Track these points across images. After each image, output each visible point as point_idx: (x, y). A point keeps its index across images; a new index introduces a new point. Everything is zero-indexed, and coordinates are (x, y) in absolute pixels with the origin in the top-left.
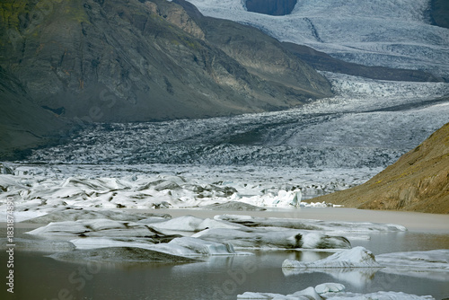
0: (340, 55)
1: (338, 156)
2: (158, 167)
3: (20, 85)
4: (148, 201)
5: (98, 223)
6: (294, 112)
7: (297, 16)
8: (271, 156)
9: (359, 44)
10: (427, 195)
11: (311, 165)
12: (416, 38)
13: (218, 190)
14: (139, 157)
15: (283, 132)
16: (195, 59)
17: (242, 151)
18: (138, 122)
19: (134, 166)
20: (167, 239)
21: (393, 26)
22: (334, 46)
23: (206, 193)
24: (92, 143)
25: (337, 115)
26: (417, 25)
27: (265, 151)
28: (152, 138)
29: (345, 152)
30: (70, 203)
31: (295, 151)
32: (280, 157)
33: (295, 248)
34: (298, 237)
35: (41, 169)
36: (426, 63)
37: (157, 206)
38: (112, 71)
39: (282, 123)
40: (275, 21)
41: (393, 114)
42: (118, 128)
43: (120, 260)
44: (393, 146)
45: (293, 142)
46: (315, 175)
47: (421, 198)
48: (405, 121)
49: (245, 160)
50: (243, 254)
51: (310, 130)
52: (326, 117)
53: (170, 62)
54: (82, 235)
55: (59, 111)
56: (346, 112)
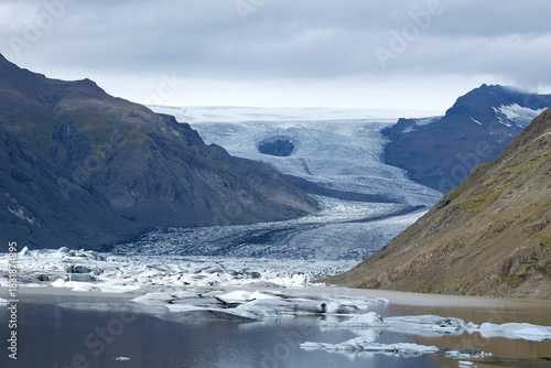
0: (323, 184)
1: (324, 253)
2: (202, 258)
3: (106, 201)
4: (205, 280)
5: (180, 294)
6: (293, 222)
7: (294, 156)
8: (278, 252)
9: (336, 177)
10: (396, 279)
11: (305, 258)
12: (375, 173)
13: (248, 274)
14: (188, 251)
15: (285, 236)
16: (226, 185)
17: (258, 248)
18: (186, 227)
19: (186, 257)
20: (234, 305)
21: (358, 165)
22: (319, 177)
23: (240, 276)
24: (155, 241)
25: (322, 225)
26: (376, 164)
27: (274, 248)
28: (196, 238)
29: (328, 250)
30: (154, 281)
31: (294, 248)
32: (284, 252)
33: (321, 313)
34: (324, 306)
35: (124, 258)
36: (382, 190)
37: (212, 284)
38: (169, 193)
39: (285, 229)
40: (279, 161)
41: (361, 224)
42: (172, 231)
43: (204, 319)
44: (361, 246)
45: (292, 242)
46: (311, 265)
47: (392, 281)
48: (368, 229)
49: (260, 254)
50: (287, 316)
51: (304, 234)
52: (314, 226)
53: (208, 187)
54: (170, 302)
55: (132, 219)
56: (328, 223)
